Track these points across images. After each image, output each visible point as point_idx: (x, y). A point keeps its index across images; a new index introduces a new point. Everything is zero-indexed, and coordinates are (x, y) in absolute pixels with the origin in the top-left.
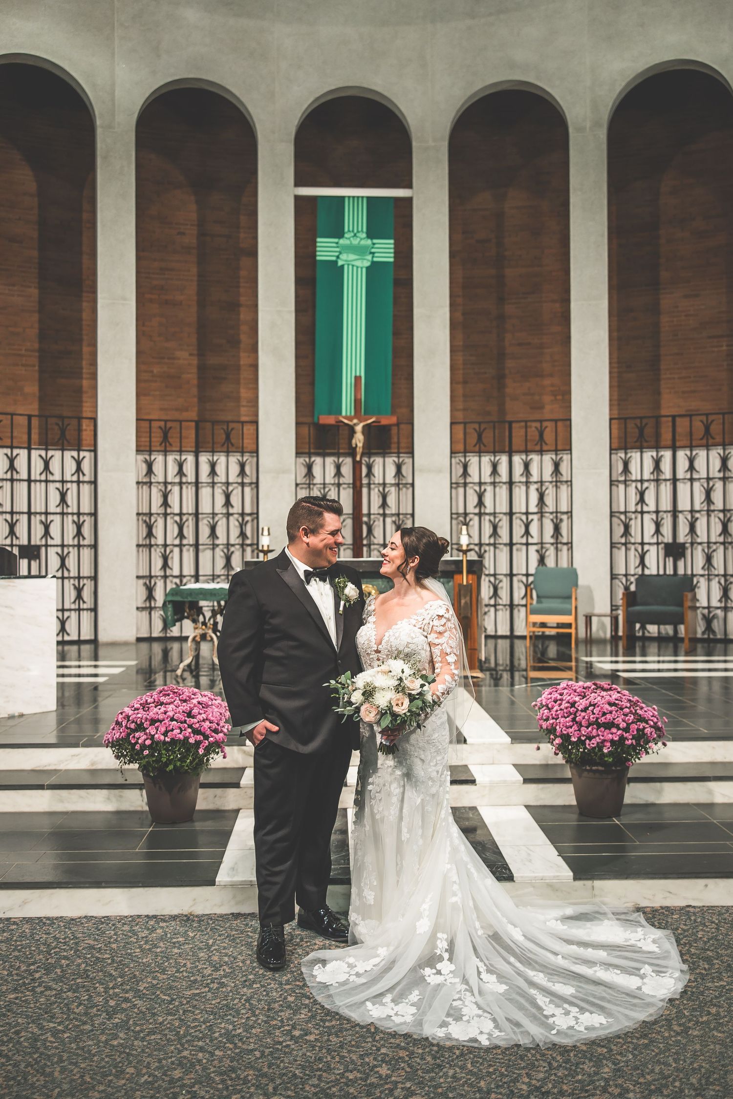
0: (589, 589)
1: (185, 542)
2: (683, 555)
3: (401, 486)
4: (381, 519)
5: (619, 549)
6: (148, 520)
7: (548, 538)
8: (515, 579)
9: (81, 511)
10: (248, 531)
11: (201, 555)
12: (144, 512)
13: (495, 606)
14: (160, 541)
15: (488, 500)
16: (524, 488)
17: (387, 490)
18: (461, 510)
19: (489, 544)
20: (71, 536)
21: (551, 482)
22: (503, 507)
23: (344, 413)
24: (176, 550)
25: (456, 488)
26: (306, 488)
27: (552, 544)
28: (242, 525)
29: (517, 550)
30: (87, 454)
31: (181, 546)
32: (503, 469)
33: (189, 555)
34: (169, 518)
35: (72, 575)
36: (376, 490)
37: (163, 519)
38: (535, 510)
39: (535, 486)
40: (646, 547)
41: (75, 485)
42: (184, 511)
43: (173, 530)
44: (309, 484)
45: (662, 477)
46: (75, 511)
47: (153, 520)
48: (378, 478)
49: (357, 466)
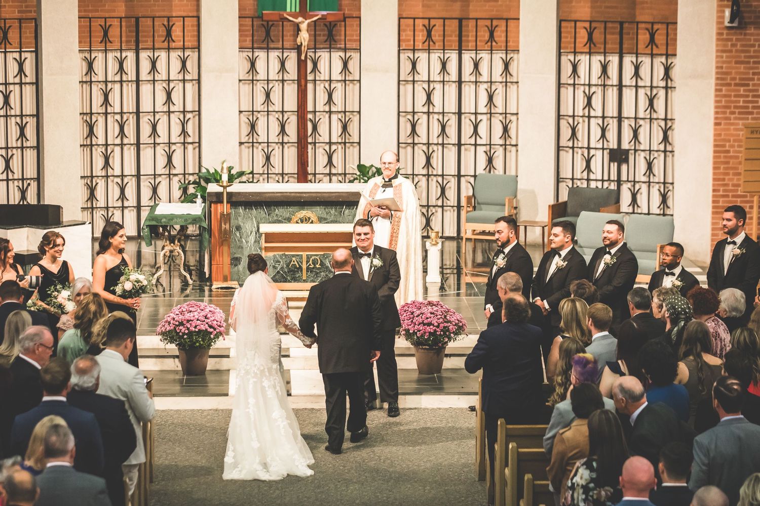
0: (533, 193)
1: (126, 141)
2: (626, 161)
3: (347, 82)
4: (327, 116)
5: (567, 152)
6: (88, 120)
7: (497, 139)
8: (463, 179)
9: (24, 114)
10: (190, 128)
11: (141, 153)
12: (85, 112)
13: (442, 206)
14: (101, 141)
15: (437, 98)
16: (473, 87)
17: (333, 86)
18: (410, 109)
19: (438, 144)
20: (14, 139)
21: (501, 82)
22: (452, 106)
23: (288, 10)
24: (117, 150)
25: (404, 85)
26: (249, 84)
27: (501, 145)
28: (184, 124)
29: (466, 150)
30: (28, 55)
31: (122, 145)
32: (452, 67)
33: (130, 153)
34: (109, 116)
35: (16, 177)
36: (322, 85)
37: (104, 117)
38: (485, 110)
39: (485, 86)
40: (592, 152)
41: (17, 87)
42: (125, 110)
43: (114, 129)
44: (253, 80)
45: (609, 82)
46: (18, 113)
47: (94, 119)
48: (323, 74)
49: (301, 64)
